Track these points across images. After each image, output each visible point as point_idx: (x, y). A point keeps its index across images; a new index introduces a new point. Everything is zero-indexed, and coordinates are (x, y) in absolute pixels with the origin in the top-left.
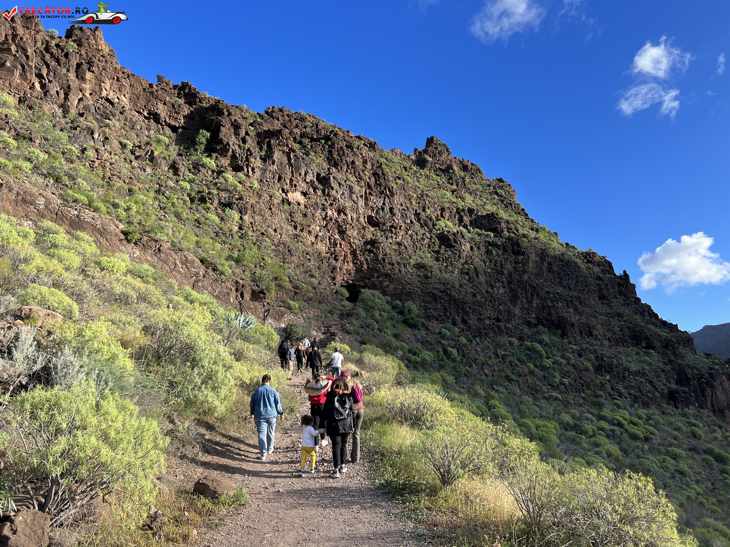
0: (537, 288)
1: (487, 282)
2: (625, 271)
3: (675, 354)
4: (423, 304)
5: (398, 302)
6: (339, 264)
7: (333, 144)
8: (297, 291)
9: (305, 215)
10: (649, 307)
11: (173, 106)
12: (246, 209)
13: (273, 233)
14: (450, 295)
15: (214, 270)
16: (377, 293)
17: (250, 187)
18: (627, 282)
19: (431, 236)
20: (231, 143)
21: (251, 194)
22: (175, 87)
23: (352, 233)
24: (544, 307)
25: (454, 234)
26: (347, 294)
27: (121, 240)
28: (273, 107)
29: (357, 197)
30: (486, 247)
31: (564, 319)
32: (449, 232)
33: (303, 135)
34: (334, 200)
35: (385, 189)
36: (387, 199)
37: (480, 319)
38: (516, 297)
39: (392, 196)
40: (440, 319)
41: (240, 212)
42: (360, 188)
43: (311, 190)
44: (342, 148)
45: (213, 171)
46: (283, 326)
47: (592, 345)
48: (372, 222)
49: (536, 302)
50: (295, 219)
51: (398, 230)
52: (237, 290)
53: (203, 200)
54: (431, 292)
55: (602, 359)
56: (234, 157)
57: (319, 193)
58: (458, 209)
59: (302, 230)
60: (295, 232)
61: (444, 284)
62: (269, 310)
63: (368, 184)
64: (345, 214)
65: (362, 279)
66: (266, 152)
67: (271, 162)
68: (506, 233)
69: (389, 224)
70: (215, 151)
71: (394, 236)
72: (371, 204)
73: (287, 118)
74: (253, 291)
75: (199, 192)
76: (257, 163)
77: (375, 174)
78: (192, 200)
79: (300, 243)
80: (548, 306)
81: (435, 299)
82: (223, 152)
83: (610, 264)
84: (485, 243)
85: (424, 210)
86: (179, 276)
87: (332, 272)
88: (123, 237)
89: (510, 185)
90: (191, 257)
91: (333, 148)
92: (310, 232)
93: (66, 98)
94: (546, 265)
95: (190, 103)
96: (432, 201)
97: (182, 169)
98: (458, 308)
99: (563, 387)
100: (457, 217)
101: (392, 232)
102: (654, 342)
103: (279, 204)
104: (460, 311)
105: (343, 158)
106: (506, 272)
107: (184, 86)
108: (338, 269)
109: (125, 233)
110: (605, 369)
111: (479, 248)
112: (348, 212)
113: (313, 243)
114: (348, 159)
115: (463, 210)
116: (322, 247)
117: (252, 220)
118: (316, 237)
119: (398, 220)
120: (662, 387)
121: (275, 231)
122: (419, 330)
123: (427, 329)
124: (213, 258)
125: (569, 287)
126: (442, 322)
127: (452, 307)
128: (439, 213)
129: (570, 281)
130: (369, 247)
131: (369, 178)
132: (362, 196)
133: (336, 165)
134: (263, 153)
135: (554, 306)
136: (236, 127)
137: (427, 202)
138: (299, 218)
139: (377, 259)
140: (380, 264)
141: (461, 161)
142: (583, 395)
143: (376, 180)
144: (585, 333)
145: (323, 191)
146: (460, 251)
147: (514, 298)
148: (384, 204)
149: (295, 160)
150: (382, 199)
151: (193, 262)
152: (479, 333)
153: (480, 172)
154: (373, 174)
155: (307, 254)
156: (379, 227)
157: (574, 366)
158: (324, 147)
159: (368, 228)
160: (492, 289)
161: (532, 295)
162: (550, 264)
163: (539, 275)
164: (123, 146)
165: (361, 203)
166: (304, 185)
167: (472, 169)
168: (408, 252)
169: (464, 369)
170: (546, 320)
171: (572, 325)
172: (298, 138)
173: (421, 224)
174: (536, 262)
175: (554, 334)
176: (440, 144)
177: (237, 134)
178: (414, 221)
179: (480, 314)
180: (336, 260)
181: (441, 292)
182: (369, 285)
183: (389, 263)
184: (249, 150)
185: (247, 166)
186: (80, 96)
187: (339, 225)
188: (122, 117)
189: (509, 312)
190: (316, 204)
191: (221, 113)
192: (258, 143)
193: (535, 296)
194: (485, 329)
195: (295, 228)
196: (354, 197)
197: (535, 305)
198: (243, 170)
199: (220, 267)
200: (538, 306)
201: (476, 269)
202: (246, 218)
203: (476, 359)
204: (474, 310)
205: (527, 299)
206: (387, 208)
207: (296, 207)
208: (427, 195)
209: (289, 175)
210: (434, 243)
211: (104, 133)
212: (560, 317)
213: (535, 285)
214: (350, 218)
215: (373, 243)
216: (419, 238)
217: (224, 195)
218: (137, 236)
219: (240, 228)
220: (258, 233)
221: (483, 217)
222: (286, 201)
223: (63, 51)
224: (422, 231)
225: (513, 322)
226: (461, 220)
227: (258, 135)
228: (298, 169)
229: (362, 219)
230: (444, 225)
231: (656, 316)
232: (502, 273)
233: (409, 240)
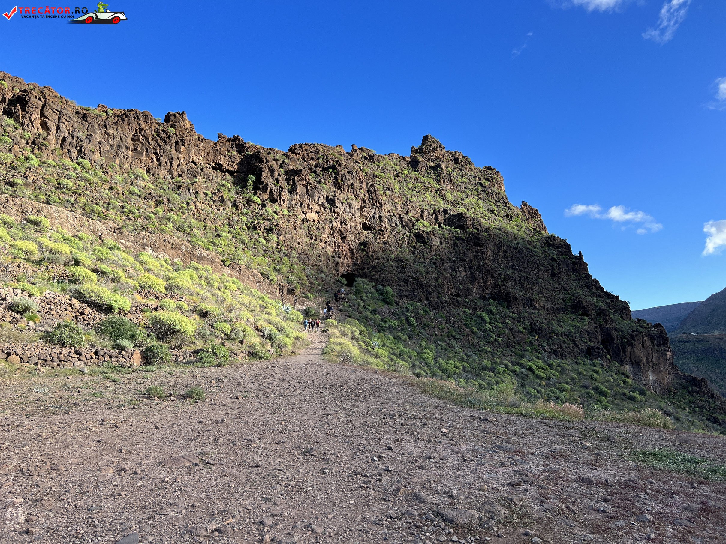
0: (491, 271)
1: (451, 268)
2: (580, 253)
3: (605, 320)
4: (398, 287)
5: (380, 286)
6: (341, 260)
7: (338, 172)
8: (312, 286)
9: (318, 229)
10: (596, 282)
11: (230, 157)
12: (281, 232)
13: (297, 245)
14: (418, 280)
15: (268, 278)
16: (366, 281)
17: (283, 215)
18: (580, 261)
19: (410, 235)
20: (269, 184)
21: (283, 221)
22: (229, 139)
23: (351, 238)
24: (496, 286)
25: (427, 233)
26: (345, 282)
27: (221, 265)
28: (296, 144)
29: (355, 211)
30: (454, 240)
31: (510, 294)
32: (423, 231)
33: (317, 166)
34: (338, 215)
35: (376, 202)
36: (377, 209)
37: (439, 297)
38: (475, 278)
39: (381, 207)
40: (410, 297)
41: (277, 234)
42: (357, 203)
43: (322, 209)
44: (344, 174)
45: (259, 204)
46: (304, 308)
47: (530, 314)
48: (365, 227)
49: (490, 282)
50: (312, 233)
51: (385, 232)
52: (280, 289)
53: (255, 228)
54: (404, 279)
55: (535, 324)
56: (271, 193)
57: (328, 210)
58: (435, 210)
59: (316, 240)
60: (311, 241)
61: (415, 272)
62: (297, 299)
63: (363, 199)
64: (346, 224)
65: (357, 270)
66: (292, 186)
67: (295, 194)
68: (471, 229)
69: (378, 228)
70: (259, 189)
71: (382, 237)
72: (365, 214)
73: (305, 152)
74: (288, 289)
75: (252, 222)
76: (286, 195)
77: (369, 191)
78: (248, 228)
79: (314, 249)
80: (498, 285)
81: (407, 284)
82: (264, 189)
83: (568, 246)
84: (453, 237)
85: (407, 214)
86: (250, 283)
87: (336, 266)
88: (222, 263)
89: (498, 172)
90: (256, 272)
91: (338, 175)
92: (321, 240)
93: (171, 166)
94: (502, 253)
95: (240, 152)
96: (414, 205)
97: (241, 206)
98: (423, 289)
99: (497, 344)
100: (434, 216)
101: (380, 235)
102: (590, 310)
103: (301, 225)
104: (425, 291)
105: (345, 182)
106: (468, 260)
107: (236, 138)
108: (341, 264)
109: (223, 261)
110: (536, 331)
111: (447, 242)
112: (348, 223)
113: (323, 248)
114: (349, 182)
115: (439, 211)
116: (329, 250)
117: (284, 239)
118: (326, 243)
119: (386, 224)
120: (583, 345)
121: (299, 244)
122: (392, 305)
123: (398, 304)
124: (267, 272)
125: (520, 270)
126: (412, 299)
127: (419, 289)
128: (419, 214)
129: (521, 265)
130: (362, 247)
131: (364, 195)
132: (358, 209)
133: (339, 188)
134: (290, 187)
135: (504, 285)
136: (272, 171)
137: (410, 207)
138: (313, 230)
139: (368, 256)
140: (370, 259)
141: (453, 155)
142: (513, 349)
143: (369, 195)
144: (527, 305)
145: (331, 209)
146: (431, 246)
147: (473, 279)
148: (375, 213)
149: (311, 190)
150: (374, 210)
151: (257, 275)
152: (437, 307)
153: (469, 164)
154: (367, 191)
155: (319, 256)
156: (371, 230)
157: (510, 330)
158: (331, 174)
159: (363, 233)
160: (456, 272)
161: (487, 276)
162: (505, 252)
163: (494, 261)
164: (206, 195)
165: (358, 214)
166: (317, 207)
167: (462, 161)
168: (391, 248)
169: (417, 330)
170: (497, 295)
171: (516, 299)
172: (313, 168)
173: (404, 226)
174: (493, 251)
175: (502, 306)
176: (434, 142)
177: (272, 176)
178: (398, 224)
179: (440, 294)
180: (339, 257)
181: (412, 278)
182: (362, 274)
183: (376, 258)
184: (280, 187)
185: (280, 198)
186: (179, 163)
187: (341, 233)
188: (202, 173)
189: (467, 290)
190: (326, 219)
191: (261, 161)
192: (286, 180)
193: (490, 278)
194: (442, 303)
195: (312, 238)
196: (353, 211)
197: (489, 284)
198: (277, 201)
199: (270, 277)
200: (491, 285)
201: (442, 259)
202: (281, 237)
203: (429, 325)
204: (435, 291)
205: (483, 279)
206: (377, 216)
207: (312, 223)
208: (410, 201)
209: (307, 201)
210: (412, 240)
211: (196, 188)
212: (507, 293)
213: (490, 269)
214: (349, 226)
215: (365, 244)
216: (401, 237)
217: (267, 223)
218: (229, 262)
219: (278, 245)
220: (289, 247)
221: (454, 216)
222: (305, 220)
223: (167, 134)
224: (404, 231)
225: (471, 297)
226: (437, 219)
227: (286, 173)
228: (313, 196)
229: (358, 227)
230: (421, 225)
231: (602, 289)
232: (465, 261)
233: (393, 239)
